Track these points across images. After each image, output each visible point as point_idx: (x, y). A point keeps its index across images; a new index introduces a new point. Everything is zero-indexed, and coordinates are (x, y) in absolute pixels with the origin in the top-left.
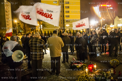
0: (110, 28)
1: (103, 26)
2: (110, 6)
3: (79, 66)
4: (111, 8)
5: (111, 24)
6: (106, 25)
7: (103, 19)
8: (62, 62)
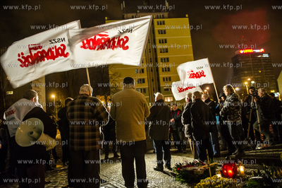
2: (262, 50)
4: (266, 56)
7: (249, 79)
8: (155, 169)
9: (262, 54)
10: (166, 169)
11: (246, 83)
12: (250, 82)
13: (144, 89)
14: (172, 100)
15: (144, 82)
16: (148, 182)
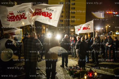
0: (116, 35)
1: (108, 33)
3: (78, 72)
4: (117, 15)
5: (117, 31)
6: (111, 32)
7: (108, 25)
8: (61, 66)
9: (116, 14)
10: (65, 67)
11: (107, 27)
12: (108, 27)
13: (63, 25)
14: (74, 30)
15: (63, 21)
16: (56, 73)
